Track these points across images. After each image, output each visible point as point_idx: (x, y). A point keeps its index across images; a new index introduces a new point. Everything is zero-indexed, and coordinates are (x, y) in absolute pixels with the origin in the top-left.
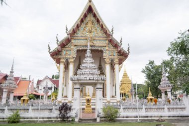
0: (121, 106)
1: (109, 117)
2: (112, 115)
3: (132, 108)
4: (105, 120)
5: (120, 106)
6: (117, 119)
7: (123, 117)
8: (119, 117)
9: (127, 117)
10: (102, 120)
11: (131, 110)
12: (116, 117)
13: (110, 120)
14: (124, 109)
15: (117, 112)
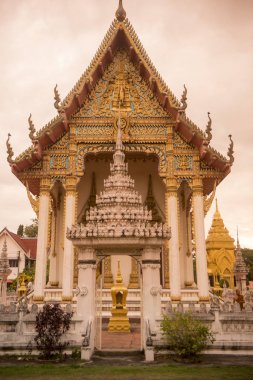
0: (217, 314)
1: (181, 349)
2: (191, 343)
3: (248, 322)
4: (169, 357)
5: (212, 313)
6: (206, 352)
7: (223, 348)
8: (209, 348)
9: (234, 348)
10: (162, 356)
11: (246, 327)
12: (203, 347)
13: (184, 357)
14: (224, 322)
15: (204, 332)
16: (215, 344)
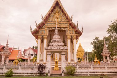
0: (78, 66)
1: (69, 73)
2: (72, 72)
4: (67, 75)
5: (76, 66)
6: (75, 74)
7: (79, 73)
8: (76, 73)
9: (81, 73)
10: (65, 75)
11: (84, 68)
12: (74, 73)
13: (70, 75)
14: (79, 67)
15: (75, 70)
16: (77, 72)
